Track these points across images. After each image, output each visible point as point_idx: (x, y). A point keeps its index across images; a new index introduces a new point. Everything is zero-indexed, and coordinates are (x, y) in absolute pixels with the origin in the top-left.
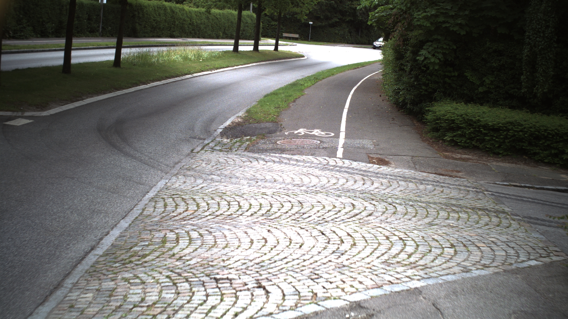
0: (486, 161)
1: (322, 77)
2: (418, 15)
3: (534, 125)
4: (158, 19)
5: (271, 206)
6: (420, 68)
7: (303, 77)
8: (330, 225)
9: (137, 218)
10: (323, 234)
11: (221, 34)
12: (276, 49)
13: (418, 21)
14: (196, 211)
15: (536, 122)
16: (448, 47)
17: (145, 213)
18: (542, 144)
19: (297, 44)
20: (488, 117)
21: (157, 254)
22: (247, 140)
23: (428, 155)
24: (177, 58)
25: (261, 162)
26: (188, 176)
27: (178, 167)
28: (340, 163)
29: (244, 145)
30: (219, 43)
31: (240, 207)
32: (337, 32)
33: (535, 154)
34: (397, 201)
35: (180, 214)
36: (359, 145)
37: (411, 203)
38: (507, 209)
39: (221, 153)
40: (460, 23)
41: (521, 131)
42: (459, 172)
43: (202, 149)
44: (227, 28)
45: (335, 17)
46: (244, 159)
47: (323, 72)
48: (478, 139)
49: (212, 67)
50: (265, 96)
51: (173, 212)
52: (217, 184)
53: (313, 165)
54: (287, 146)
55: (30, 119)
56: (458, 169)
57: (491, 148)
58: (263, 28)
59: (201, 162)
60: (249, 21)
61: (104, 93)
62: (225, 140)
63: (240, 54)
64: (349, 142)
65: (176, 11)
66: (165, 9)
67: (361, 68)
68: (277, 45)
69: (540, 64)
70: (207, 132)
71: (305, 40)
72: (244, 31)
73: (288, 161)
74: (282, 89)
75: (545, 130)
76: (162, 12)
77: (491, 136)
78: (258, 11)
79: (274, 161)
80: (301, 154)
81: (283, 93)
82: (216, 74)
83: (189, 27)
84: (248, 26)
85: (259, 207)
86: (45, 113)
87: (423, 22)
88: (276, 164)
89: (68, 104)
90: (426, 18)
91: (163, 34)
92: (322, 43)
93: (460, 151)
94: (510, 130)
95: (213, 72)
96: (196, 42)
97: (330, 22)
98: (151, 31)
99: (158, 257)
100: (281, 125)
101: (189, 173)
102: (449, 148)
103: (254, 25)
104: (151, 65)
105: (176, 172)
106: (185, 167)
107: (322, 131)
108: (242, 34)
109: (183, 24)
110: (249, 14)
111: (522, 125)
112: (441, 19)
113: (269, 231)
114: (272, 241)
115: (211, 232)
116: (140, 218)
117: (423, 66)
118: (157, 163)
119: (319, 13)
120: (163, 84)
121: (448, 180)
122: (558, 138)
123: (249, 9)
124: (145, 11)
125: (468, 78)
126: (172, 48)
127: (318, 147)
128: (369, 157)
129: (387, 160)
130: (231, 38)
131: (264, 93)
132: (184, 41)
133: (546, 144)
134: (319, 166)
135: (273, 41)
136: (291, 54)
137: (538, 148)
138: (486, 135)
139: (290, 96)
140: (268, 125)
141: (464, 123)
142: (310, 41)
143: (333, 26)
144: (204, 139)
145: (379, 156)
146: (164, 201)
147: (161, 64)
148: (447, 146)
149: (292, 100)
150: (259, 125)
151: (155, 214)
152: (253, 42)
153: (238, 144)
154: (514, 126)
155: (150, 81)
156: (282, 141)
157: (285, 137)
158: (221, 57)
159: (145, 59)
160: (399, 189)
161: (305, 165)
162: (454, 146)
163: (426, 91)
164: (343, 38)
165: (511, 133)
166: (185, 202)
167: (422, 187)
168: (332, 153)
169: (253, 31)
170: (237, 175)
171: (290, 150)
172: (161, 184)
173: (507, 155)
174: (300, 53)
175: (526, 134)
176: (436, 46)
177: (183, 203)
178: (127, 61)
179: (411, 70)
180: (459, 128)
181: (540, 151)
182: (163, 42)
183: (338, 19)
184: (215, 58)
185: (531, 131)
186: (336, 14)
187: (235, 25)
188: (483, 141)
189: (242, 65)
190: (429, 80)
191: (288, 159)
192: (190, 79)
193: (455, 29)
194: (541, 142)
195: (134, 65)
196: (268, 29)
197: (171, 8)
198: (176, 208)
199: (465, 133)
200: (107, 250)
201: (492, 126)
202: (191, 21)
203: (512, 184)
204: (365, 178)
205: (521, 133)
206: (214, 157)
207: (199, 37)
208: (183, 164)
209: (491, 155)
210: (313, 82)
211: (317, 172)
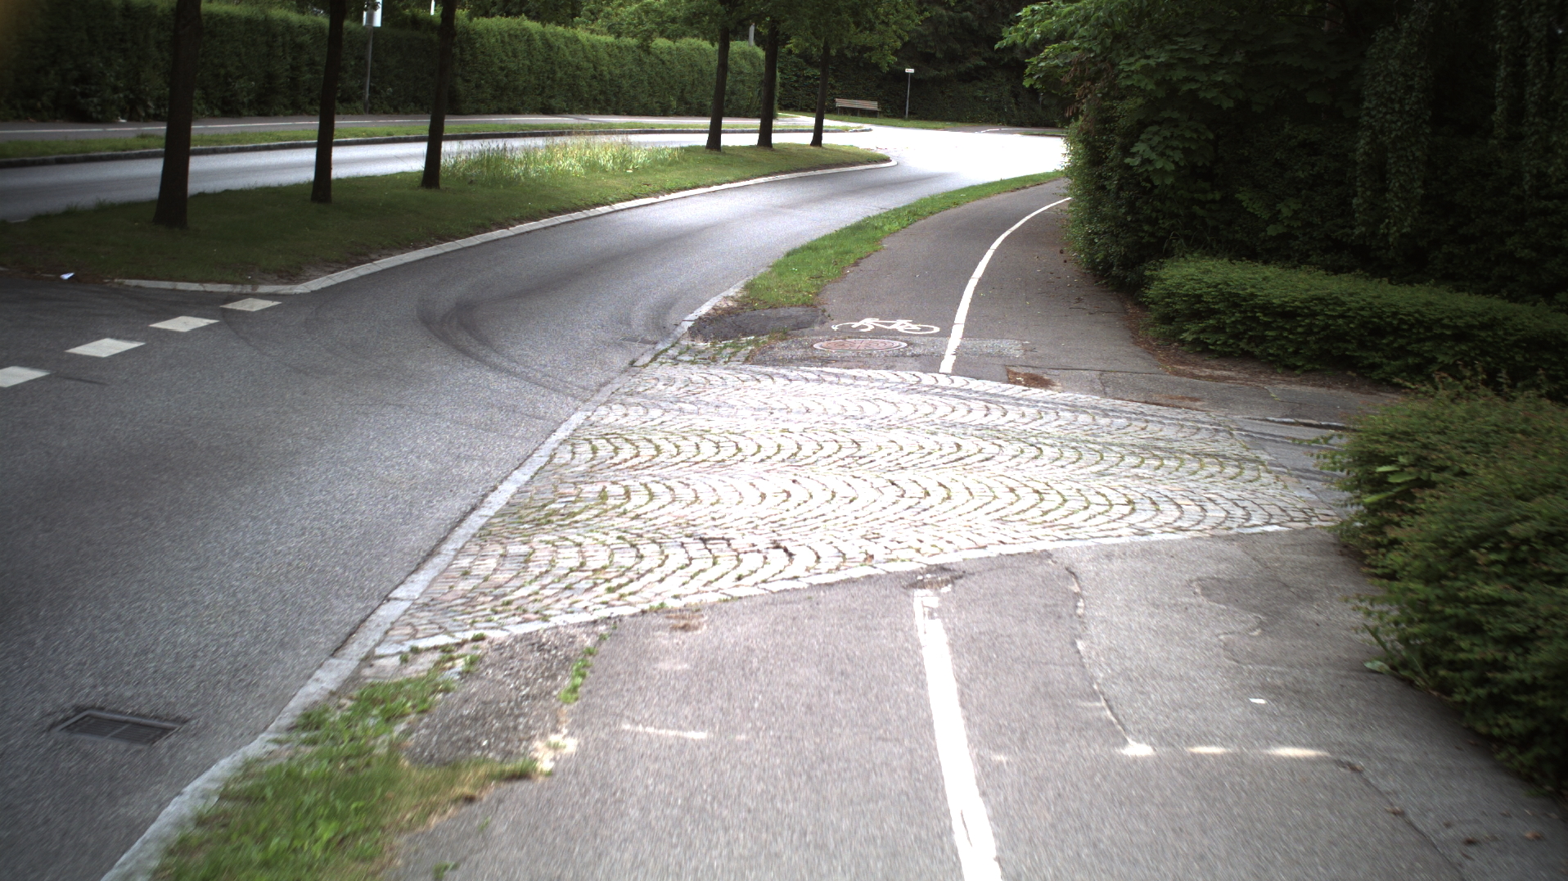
0: (1264, 382)
1: (928, 209)
2: (1130, 64)
3: (1370, 303)
4: (512, 66)
5: (799, 447)
6: (1138, 184)
7: (882, 211)
8: (910, 471)
9: (542, 468)
10: (893, 484)
11: (674, 104)
12: (817, 141)
13: (1128, 77)
14: (654, 457)
15: (1374, 297)
16: (1195, 136)
17: (556, 461)
18: (1387, 345)
19: (873, 127)
20: (1273, 287)
21: (595, 512)
22: (749, 343)
23: (1137, 369)
24: (570, 165)
25: (780, 381)
26: (631, 405)
27: (607, 391)
28: (944, 381)
29: (743, 351)
30: (670, 126)
31: (739, 450)
32: (980, 93)
33: (1374, 367)
34: (1047, 441)
35: (626, 461)
36: (991, 351)
37: (1074, 444)
38: (1264, 457)
39: (695, 368)
40: (1222, 82)
41: (1342, 316)
42: (1196, 400)
43: (654, 359)
44: (688, 88)
45: (975, 54)
46: (744, 376)
47: (933, 198)
48: (1251, 337)
49: (657, 188)
50: (789, 254)
51: (612, 458)
52: (690, 417)
53: (887, 385)
54: (834, 352)
55: (273, 300)
56: (1196, 395)
57: (1278, 355)
58: (783, 85)
59: (654, 382)
60: (747, 67)
61: (416, 248)
62: (701, 345)
63: (724, 153)
64: (969, 343)
65: (557, 44)
66: (529, 38)
67: (1032, 189)
68: (818, 131)
69: (1393, 171)
70: (659, 329)
71: (894, 117)
72: (733, 93)
73: (835, 379)
74: (830, 237)
75: (1395, 314)
76: (521, 47)
77: (1278, 327)
78: (772, 42)
79: (806, 379)
80: (866, 366)
81: (831, 247)
82: (668, 204)
83: (590, 86)
84: (742, 82)
85: (776, 450)
86: (300, 289)
87: (1139, 81)
88: (811, 384)
89: (341, 269)
90: (1147, 71)
91: (523, 103)
92: (940, 124)
93: (1213, 363)
94: (1318, 314)
95: (661, 198)
96: (611, 126)
97: (962, 68)
98: (494, 97)
99: (596, 516)
100: (824, 311)
101: (631, 400)
102: (1191, 357)
103: (759, 79)
104: (511, 182)
105: (605, 399)
106: (621, 390)
107: (913, 323)
108: (729, 101)
109: (574, 77)
110: (746, 48)
111: (1344, 304)
112: (1179, 74)
113: (794, 481)
114: (798, 494)
115: (688, 485)
116: (548, 468)
117: (1144, 180)
118: (562, 384)
119: (932, 44)
120: (545, 228)
121: (1164, 411)
122: (1421, 330)
123: (745, 37)
124: (478, 45)
125: (1244, 204)
126: (558, 140)
127: (902, 355)
128: (1008, 372)
129: (1046, 377)
130: (700, 113)
131: (786, 248)
132: (583, 122)
133: (1395, 345)
134: (900, 386)
135: (809, 121)
136: (854, 154)
137: (1380, 354)
138: (1267, 326)
139: (847, 253)
140: (794, 311)
141: (1221, 301)
142: (909, 119)
143: (970, 77)
144: (656, 343)
145: (1031, 371)
146: (591, 443)
147: (534, 180)
148: (1187, 353)
149: (852, 261)
150: (774, 312)
151: (575, 462)
152: (757, 123)
153: (729, 350)
154: (1327, 305)
155: (515, 220)
156: (824, 344)
157: (832, 335)
158: (677, 163)
159: (497, 167)
160: (1057, 423)
161: (871, 385)
162: (1201, 353)
163: (1152, 235)
164: (996, 110)
165: (1320, 321)
166: (633, 444)
167: (1103, 421)
168: (931, 363)
169: (756, 93)
170: (731, 402)
171: (842, 360)
172: (578, 418)
173: (1313, 370)
174: (880, 152)
175: (1352, 322)
176: (1168, 135)
177: (629, 446)
178: (454, 175)
179: (1120, 188)
180: (1212, 312)
181: (1385, 361)
182: (526, 126)
183: (984, 59)
184: (662, 164)
185: (1362, 316)
186: (976, 46)
187: (712, 80)
188: (1262, 339)
189: (731, 182)
190: (1158, 211)
191: (836, 375)
192: (606, 217)
193: (1209, 96)
194: (1384, 341)
195: (471, 182)
196: (796, 89)
197: (543, 36)
198: (617, 454)
199: (1224, 323)
200: (501, 510)
201: (1279, 306)
202: (595, 68)
203: (1301, 420)
204: (989, 405)
205: (1340, 321)
206: (680, 373)
207: (616, 113)
208: (617, 386)
209: (1279, 371)
210: (905, 223)
211: (894, 396)
